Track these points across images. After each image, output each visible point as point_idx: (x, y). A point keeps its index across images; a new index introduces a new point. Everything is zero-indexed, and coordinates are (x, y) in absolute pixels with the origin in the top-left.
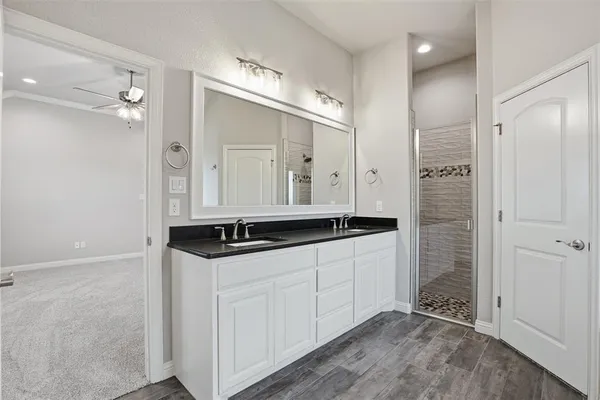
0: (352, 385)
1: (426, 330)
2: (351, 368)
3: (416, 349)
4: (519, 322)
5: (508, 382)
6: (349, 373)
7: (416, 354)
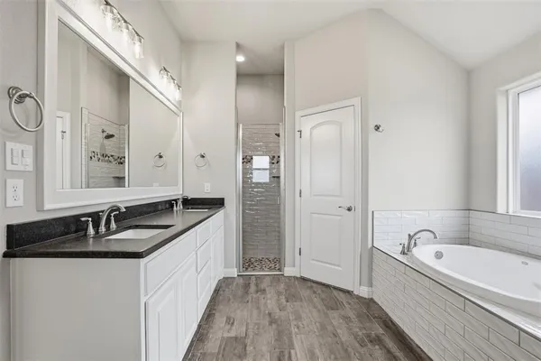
0: (246, 346)
1: (257, 285)
2: (233, 334)
3: (263, 301)
4: (314, 262)
5: (322, 300)
6: (236, 338)
7: (266, 303)
